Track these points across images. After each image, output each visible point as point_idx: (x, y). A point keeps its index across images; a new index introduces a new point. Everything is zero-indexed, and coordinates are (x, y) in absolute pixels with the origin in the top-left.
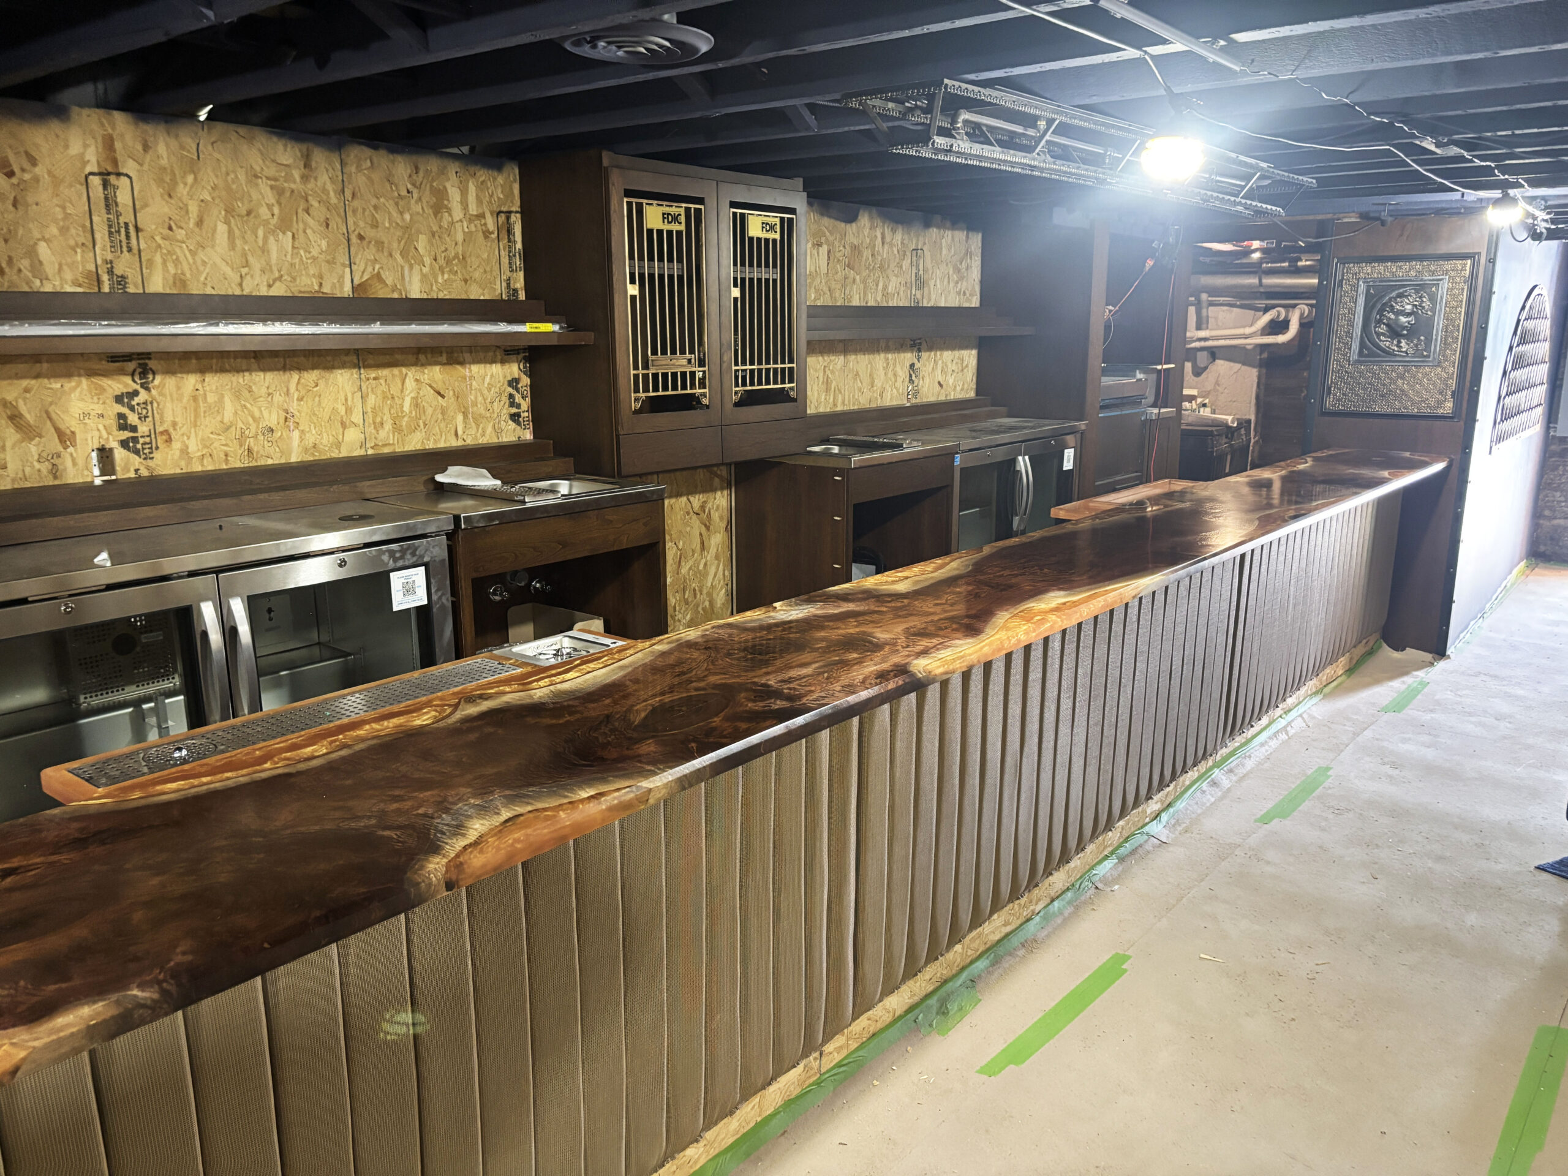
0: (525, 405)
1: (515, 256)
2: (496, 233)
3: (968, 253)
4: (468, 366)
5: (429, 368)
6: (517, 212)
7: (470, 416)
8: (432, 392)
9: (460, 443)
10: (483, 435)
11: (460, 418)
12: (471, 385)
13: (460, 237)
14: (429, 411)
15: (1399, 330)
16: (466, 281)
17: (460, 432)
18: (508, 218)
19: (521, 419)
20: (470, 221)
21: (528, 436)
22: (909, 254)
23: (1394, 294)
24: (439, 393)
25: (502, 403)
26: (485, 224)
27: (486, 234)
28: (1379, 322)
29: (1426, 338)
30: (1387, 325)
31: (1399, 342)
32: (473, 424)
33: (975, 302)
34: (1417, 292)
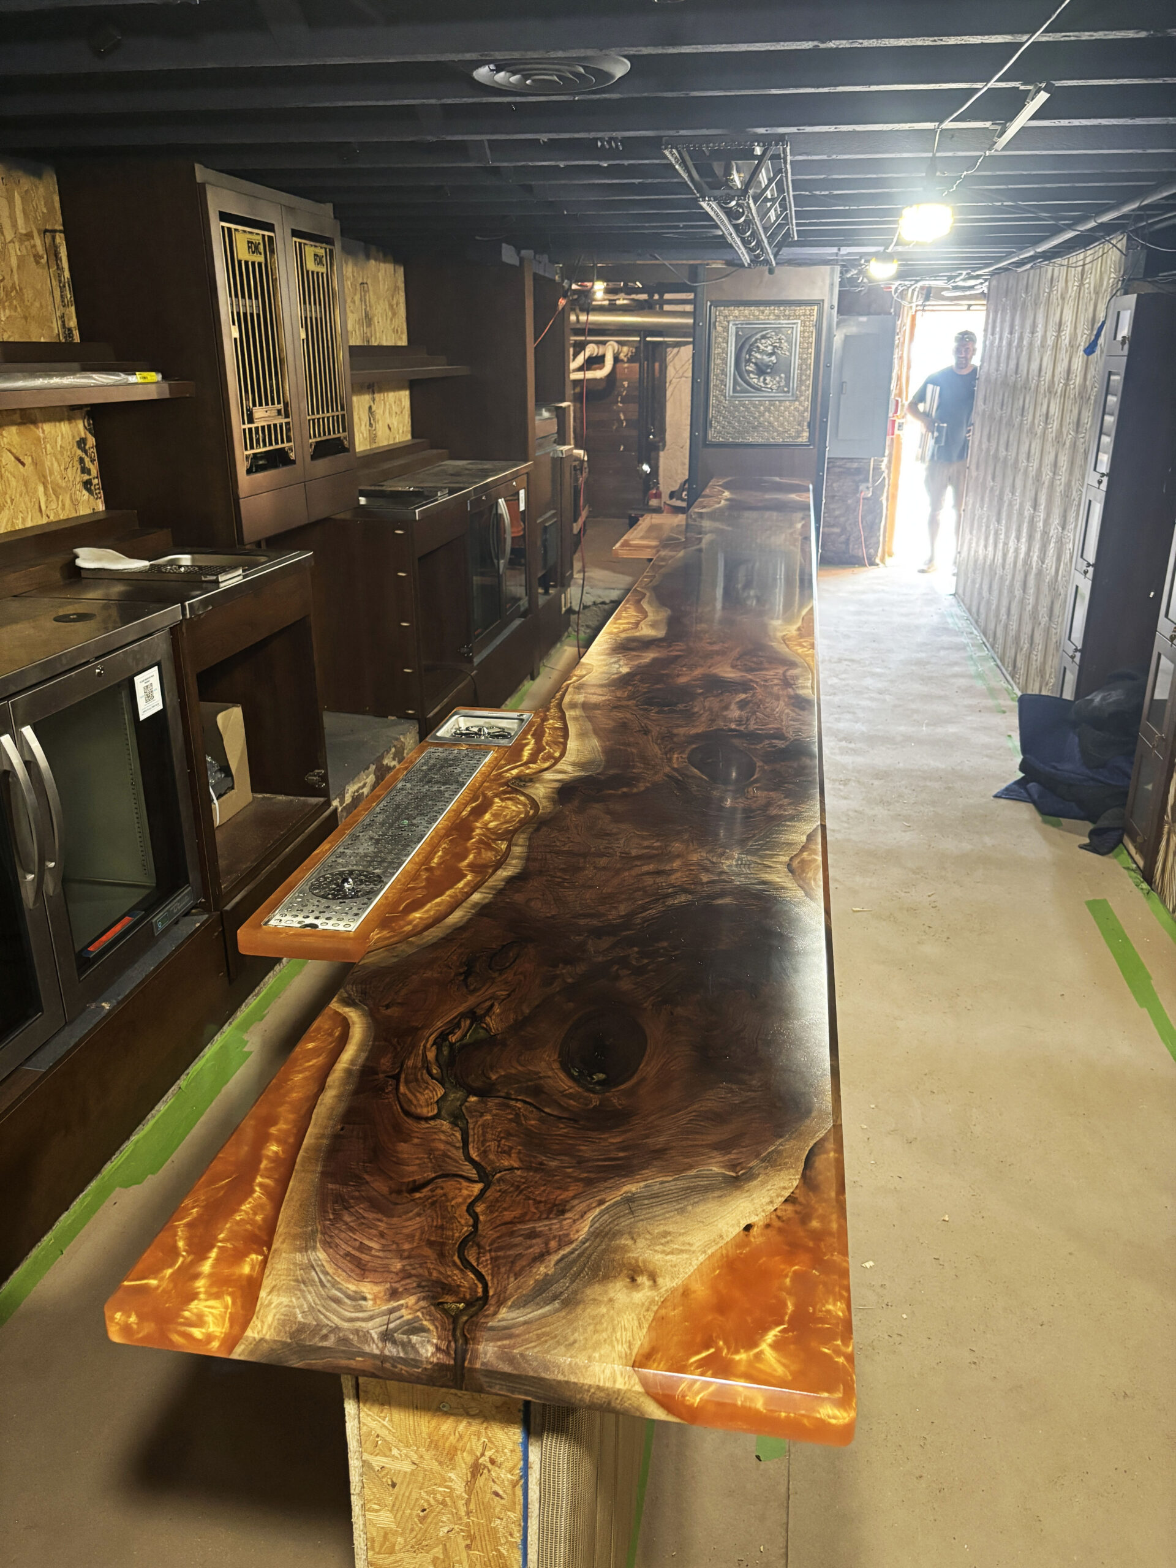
0: (94, 469)
1: (64, 286)
2: (45, 256)
3: (396, 288)
4: (40, 425)
5: (6, 428)
6: (60, 231)
7: (49, 486)
8: (13, 459)
9: (45, 521)
10: (63, 509)
11: (41, 489)
12: (46, 448)
13: (14, 262)
14: (13, 482)
15: (764, 368)
16: (26, 318)
17: (43, 507)
18: (54, 238)
19: (93, 488)
20: (21, 241)
21: (101, 507)
22: (358, 287)
23: (758, 336)
24: (19, 460)
25: (75, 468)
26: (34, 246)
27: (37, 257)
28: (749, 361)
29: (786, 377)
30: (756, 364)
31: (765, 380)
32: (53, 496)
33: (403, 342)
34: (777, 335)
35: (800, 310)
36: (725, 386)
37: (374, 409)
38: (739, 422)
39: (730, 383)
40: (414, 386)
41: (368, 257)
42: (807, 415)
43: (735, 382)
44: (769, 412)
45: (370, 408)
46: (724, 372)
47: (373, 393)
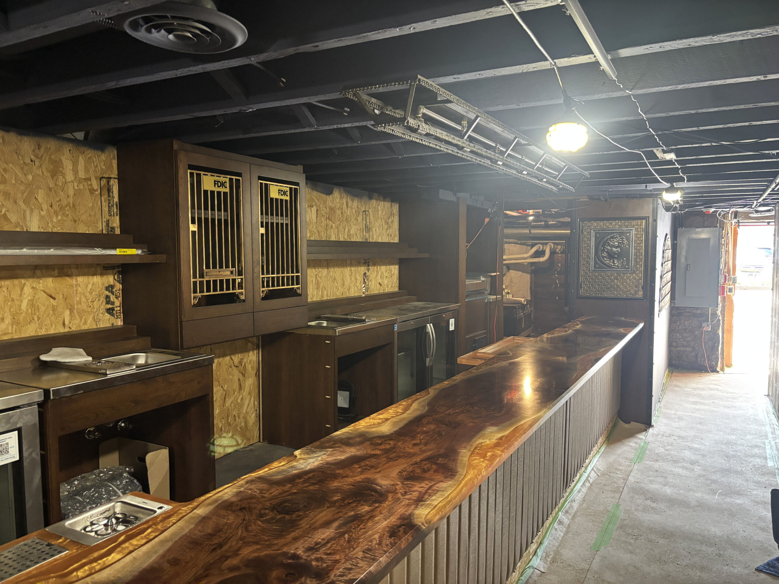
0: (118, 303)
1: (113, 206)
2: (99, 191)
3: (392, 214)
4: (75, 277)
5: (44, 279)
6: (115, 178)
7: (75, 311)
8: (45, 295)
9: (67, 330)
10: (85, 323)
11: (67, 312)
12: (77, 290)
13: (71, 192)
14: (42, 309)
15: (613, 255)
16: (75, 221)
17: (67, 323)
18: (108, 182)
19: (114, 312)
20: (80, 182)
21: (119, 323)
22: (361, 213)
23: (609, 237)
24: (51, 296)
25: (101, 302)
26: (91, 185)
27: (92, 191)
28: (603, 251)
29: (627, 259)
30: (607, 252)
31: (614, 261)
32: (77, 317)
33: (396, 240)
34: (620, 236)
35: (634, 223)
36: (590, 264)
37: (368, 274)
38: (599, 285)
39: (592, 263)
40: (402, 263)
41: (370, 198)
42: (641, 281)
43: (596, 263)
44: (617, 279)
45: (365, 274)
46: (588, 257)
47: (369, 266)
